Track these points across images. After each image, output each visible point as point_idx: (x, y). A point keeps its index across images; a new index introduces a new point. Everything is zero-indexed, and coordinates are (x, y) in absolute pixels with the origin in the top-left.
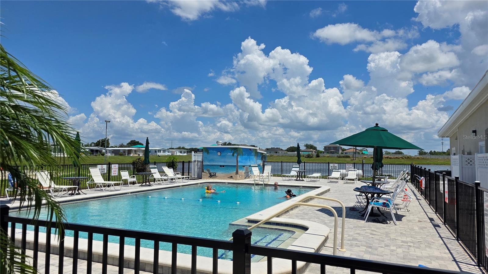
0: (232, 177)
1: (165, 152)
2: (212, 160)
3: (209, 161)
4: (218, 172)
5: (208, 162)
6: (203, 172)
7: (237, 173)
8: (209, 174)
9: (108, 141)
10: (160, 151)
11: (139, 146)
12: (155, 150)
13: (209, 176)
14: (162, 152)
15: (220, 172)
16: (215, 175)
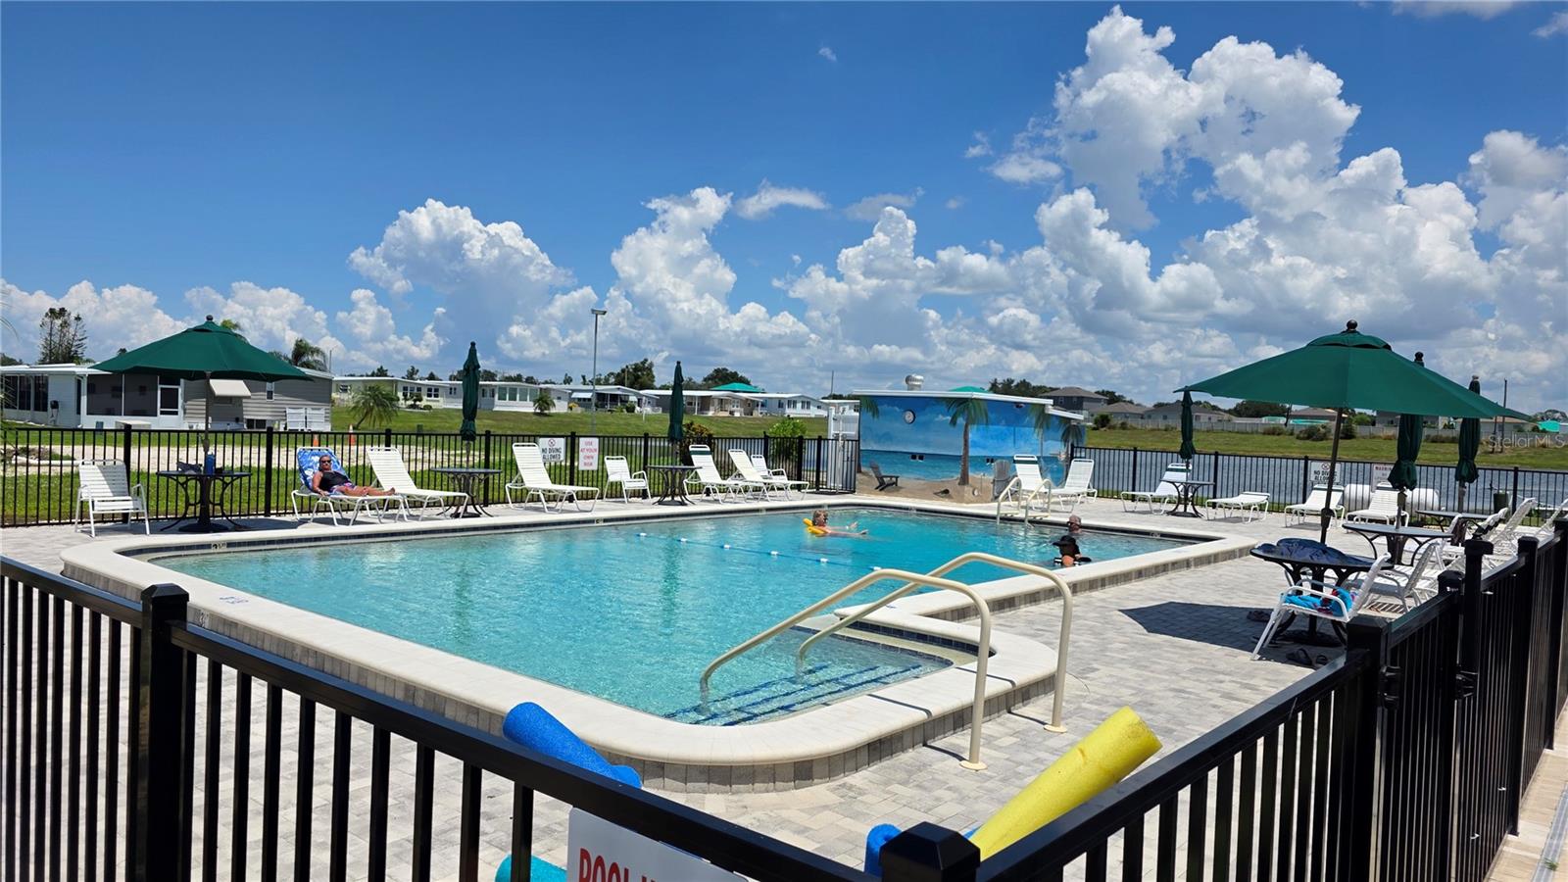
0: (946, 492)
1: (808, 408)
2: (888, 437)
3: (879, 439)
4: (905, 475)
5: (876, 443)
6: (860, 471)
7: (964, 480)
8: (878, 478)
9: (649, 369)
10: (795, 403)
11: (737, 386)
12: (780, 399)
13: (878, 484)
14: (799, 405)
15: (912, 476)
16: (896, 483)
